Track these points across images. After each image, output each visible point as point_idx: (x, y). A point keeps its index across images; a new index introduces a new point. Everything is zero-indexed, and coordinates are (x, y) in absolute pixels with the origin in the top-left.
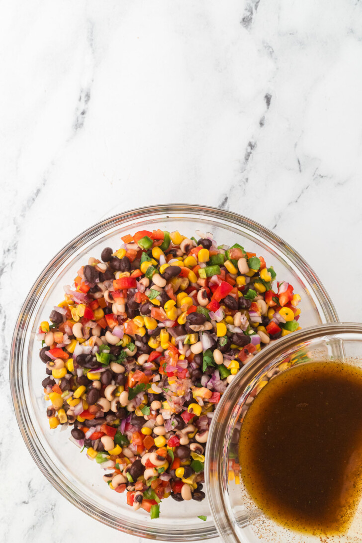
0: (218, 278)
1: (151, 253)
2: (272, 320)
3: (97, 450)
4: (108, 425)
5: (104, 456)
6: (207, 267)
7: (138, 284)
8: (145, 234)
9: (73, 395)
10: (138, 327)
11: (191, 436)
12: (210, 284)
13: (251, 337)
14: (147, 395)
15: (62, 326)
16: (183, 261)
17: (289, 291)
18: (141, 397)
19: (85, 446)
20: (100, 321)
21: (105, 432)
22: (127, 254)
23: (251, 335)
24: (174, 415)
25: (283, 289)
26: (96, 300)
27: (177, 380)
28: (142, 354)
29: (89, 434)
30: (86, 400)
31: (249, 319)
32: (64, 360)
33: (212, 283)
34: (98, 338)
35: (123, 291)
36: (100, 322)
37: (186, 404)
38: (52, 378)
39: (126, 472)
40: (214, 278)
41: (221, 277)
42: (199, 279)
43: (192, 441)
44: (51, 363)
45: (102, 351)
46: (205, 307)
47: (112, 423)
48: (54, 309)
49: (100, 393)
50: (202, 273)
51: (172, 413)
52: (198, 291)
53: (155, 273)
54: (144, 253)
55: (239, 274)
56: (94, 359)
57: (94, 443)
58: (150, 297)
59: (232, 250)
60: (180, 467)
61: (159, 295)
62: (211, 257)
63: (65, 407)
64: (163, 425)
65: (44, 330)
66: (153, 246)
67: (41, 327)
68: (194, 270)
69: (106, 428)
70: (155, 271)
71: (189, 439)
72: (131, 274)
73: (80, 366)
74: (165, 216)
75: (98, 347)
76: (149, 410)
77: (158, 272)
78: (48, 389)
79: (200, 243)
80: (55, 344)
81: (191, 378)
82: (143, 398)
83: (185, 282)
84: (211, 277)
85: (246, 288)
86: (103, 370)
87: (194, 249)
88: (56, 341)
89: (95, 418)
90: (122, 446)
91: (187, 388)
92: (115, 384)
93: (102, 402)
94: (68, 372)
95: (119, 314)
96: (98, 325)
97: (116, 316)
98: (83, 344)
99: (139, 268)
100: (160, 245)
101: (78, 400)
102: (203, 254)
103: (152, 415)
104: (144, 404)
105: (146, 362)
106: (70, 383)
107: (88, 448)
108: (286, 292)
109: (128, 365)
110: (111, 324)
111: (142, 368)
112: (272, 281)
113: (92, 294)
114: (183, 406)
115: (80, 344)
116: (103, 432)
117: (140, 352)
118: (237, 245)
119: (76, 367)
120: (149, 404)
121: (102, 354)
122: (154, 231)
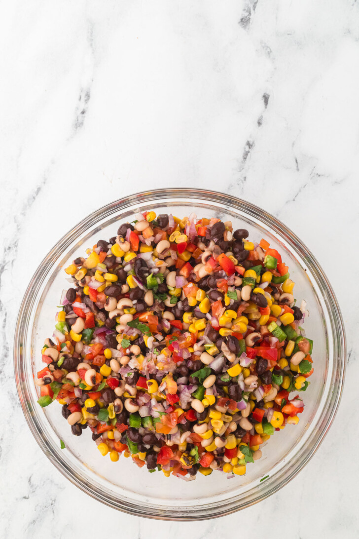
0: (276, 343)
1: (264, 272)
2: (264, 409)
3: (67, 320)
4: (94, 317)
5: (66, 329)
6: (280, 327)
7: (233, 276)
8: (277, 258)
9: (105, 273)
10: (195, 297)
11: (127, 395)
12: (266, 338)
13: (242, 400)
14: (139, 337)
15: (159, 230)
16: (273, 303)
17: (298, 410)
18: (135, 333)
19: (64, 307)
20: (181, 261)
21: (87, 318)
22: (252, 252)
23: (244, 399)
24: (136, 371)
25: (296, 404)
26: (197, 247)
27: (170, 356)
28: (172, 313)
29: (77, 304)
30: (106, 286)
31: (255, 389)
32: (131, 249)
33: (268, 339)
34: (165, 268)
35: (219, 267)
36: (179, 260)
37: (152, 376)
38: (110, 246)
39: (64, 356)
40: (274, 340)
41: (278, 344)
42: (265, 327)
43: (123, 398)
44: (122, 240)
45: (156, 277)
46: (247, 345)
47: (98, 320)
48: (169, 215)
49: (119, 296)
50: (273, 327)
51: (137, 368)
52: (255, 331)
53: (251, 286)
54: (261, 266)
55: (289, 359)
56: (147, 274)
57: (72, 314)
58: (228, 293)
59: (305, 340)
60: (94, 400)
61: (235, 300)
62: (289, 325)
63: (90, 272)
64: (121, 365)
65: (148, 217)
66: (271, 270)
67: (149, 213)
68: (271, 317)
69: (91, 317)
70: (253, 284)
71: (123, 395)
72: (238, 265)
73: (133, 265)
74: (305, 267)
75: (159, 272)
76: (128, 346)
77: (253, 287)
78: (98, 249)
79: (295, 308)
80: (141, 233)
81: (177, 368)
82: (134, 335)
83: (256, 316)
84: (273, 336)
85: (279, 370)
86: (141, 287)
87: (288, 307)
88: (143, 233)
89: (94, 303)
90: (82, 339)
91: (167, 369)
92: (134, 304)
93: (112, 301)
94: (123, 258)
95: (196, 274)
96: (176, 260)
97: (192, 272)
98: (154, 257)
99: (246, 270)
100: (275, 276)
101: (102, 280)
102: (289, 318)
103: (125, 351)
104: (130, 338)
105: (168, 320)
106: (113, 265)
107: (63, 310)
108: (296, 408)
109: (157, 307)
110: (184, 271)
111: (161, 319)
112: (297, 390)
113: (200, 241)
114: (150, 374)
115: (153, 255)
116: (86, 316)
117: (173, 311)
118: (311, 342)
119: (131, 263)
120: (132, 343)
121: (154, 278)
122: (284, 263)
